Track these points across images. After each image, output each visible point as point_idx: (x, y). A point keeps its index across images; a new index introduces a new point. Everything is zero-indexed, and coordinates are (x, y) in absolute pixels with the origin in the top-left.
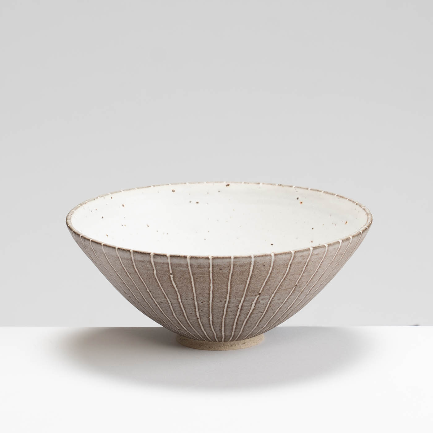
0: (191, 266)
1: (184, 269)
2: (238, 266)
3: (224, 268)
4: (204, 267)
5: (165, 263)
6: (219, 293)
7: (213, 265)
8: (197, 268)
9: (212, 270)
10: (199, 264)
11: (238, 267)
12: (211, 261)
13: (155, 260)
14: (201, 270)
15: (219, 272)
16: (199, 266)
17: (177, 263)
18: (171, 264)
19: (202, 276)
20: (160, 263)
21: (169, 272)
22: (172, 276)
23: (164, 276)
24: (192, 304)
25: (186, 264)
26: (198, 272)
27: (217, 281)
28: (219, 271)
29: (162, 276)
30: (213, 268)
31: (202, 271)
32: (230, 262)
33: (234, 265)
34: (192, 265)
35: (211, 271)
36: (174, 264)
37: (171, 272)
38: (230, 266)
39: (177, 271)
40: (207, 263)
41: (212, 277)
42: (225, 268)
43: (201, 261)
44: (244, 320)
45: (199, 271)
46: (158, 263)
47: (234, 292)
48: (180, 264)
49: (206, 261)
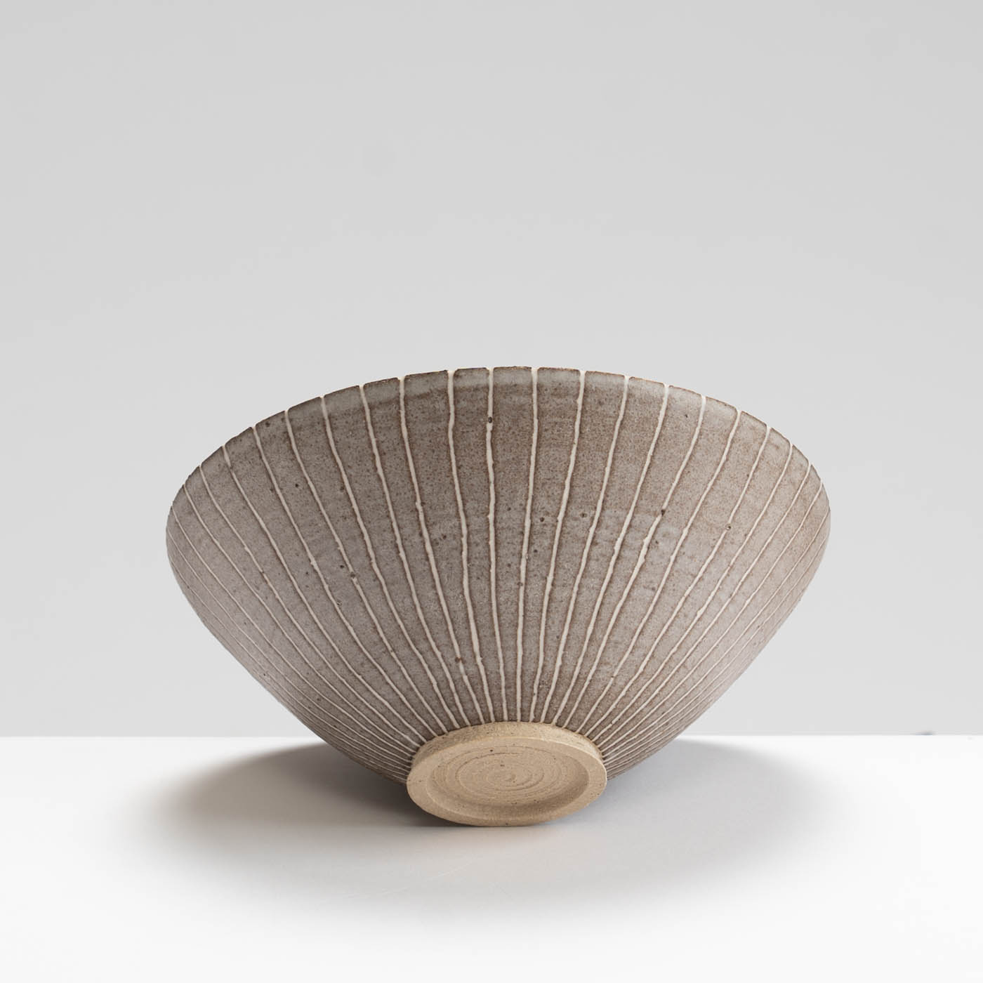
0: (538, 389)
1: (523, 400)
2: (637, 400)
3: (608, 401)
4: (567, 394)
5: (480, 387)
6: (584, 486)
7: (585, 390)
8: (552, 394)
9: (583, 404)
10: (556, 385)
11: (637, 403)
12: (582, 379)
13: (457, 385)
14: (559, 401)
15: (597, 412)
16: (556, 389)
17: (509, 383)
18: (495, 387)
19: (558, 420)
20: (469, 390)
21: (486, 414)
22: (489, 426)
23: (471, 429)
24: (519, 527)
25: (528, 384)
26: (551, 408)
27: (587, 442)
28: (597, 408)
29: (468, 432)
30: (585, 397)
31: (561, 406)
32: (623, 385)
33: (629, 395)
34: (542, 386)
35: (580, 408)
36: (502, 387)
37: (490, 414)
38: (620, 397)
39: (505, 408)
40: (574, 382)
41: (580, 425)
42: (611, 400)
43: (561, 377)
44: (616, 605)
45: (554, 405)
46: (462, 390)
47: (617, 487)
48: (515, 385)
49: (573, 377)
